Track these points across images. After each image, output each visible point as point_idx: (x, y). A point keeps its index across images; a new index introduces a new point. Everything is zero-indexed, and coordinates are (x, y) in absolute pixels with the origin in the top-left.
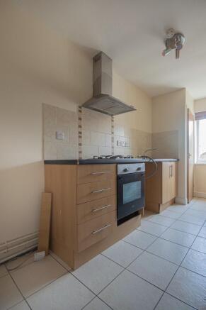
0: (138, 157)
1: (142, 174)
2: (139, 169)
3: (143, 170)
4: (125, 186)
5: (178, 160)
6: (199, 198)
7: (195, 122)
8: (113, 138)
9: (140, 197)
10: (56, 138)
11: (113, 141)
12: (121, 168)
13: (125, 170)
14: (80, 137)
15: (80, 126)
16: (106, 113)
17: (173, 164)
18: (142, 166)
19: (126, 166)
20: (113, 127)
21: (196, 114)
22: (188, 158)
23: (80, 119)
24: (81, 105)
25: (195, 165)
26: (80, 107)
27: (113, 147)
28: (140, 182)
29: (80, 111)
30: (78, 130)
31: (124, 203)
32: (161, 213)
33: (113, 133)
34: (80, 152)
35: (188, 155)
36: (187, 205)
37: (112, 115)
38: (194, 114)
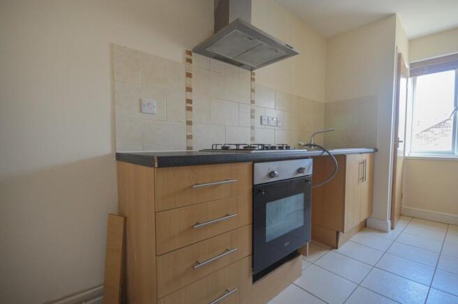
0: (300, 147)
1: (305, 180)
2: (300, 170)
3: (309, 172)
4: (270, 207)
5: (376, 150)
6: (413, 218)
7: (410, 79)
8: (252, 111)
9: (301, 224)
10: (141, 111)
11: (252, 117)
12: (262, 170)
13: (271, 174)
14: (189, 109)
15: (189, 89)
16: (240, 65)
17: (366, 157)
18: (307, 164)
19: (272, 166)
20: (253, 91)
21: (411, 65)
22: (396, 146)
23: (189, 75)
24: (190, 49)
25: (406, 159)
26: (189, 53)
27: (252, 128)
28: (301, 196)
29: (189, 61)
30: (183, 96)
31: (267, 240)
32: (342, 248)
33: (253, 102)
34: (189, 137)
35: (397, 141)
36: (390, 232)
37: (252, 69)
38: (407, 66)
